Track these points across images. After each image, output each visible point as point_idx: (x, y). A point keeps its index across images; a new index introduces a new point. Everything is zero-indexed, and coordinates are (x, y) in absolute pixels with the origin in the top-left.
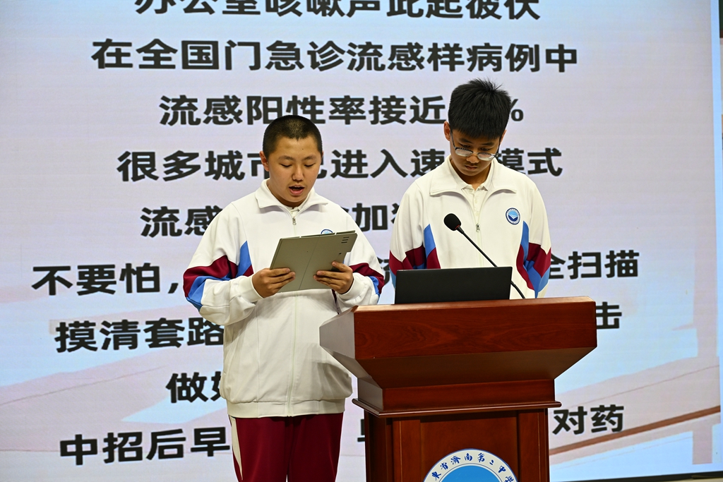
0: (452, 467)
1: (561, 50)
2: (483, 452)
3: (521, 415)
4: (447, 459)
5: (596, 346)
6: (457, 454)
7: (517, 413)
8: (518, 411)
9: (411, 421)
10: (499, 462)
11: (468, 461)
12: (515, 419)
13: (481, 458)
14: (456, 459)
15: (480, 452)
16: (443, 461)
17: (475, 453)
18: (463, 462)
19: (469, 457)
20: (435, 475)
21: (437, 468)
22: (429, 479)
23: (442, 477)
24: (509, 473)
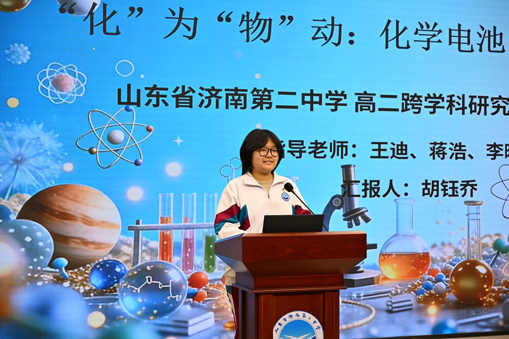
0: (289, 320)
2: (305, 313)
3: (326, 293)
4: (286, 316)
5: (366, 257)
6: (292, 313)
7: (323, 292)
8: (324, 291)
9: (268, 295)
10: (313, 318)
11: (297, 317)
12: (322, 295)
13: (304, 316)
14: (291, 316)
15: (303, 312)
16: (284, 317)
17: (301, 313)
18: (295, 318)
19: (298, 315)
20: (280, 324)
21: (281, 321)
22: (277, 326)
23: (283, 326)
24: (318, 324)
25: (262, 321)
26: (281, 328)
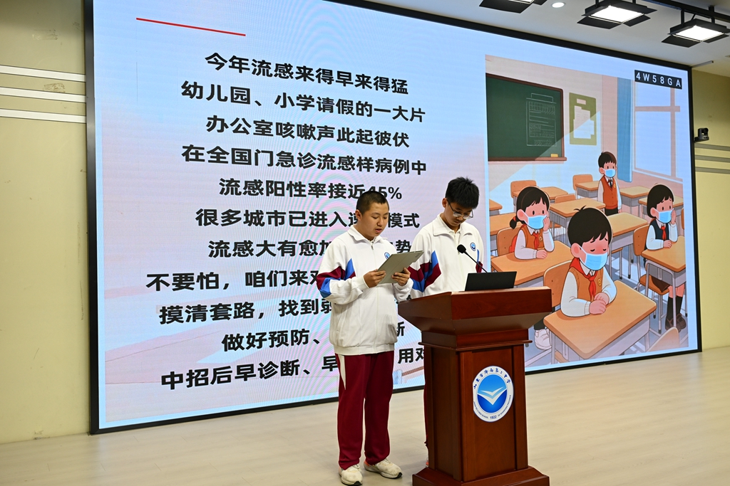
0: (485, 375)
1: (419, 163)
4: (483, 372)
6: (487, 369)
7: (512, 347)
10: (505, 373)
12: (511, 349)
13: (497, 371)
14: (486, 372)
16: (480, 373)
17: (494, 368)
18: (490, 373)
19: (492, 370)
20: (477, 380)
21: (478, 377)
22: (475, 382)
23: (480, 381)
24: (508, 378)
25: (463, 379)
26: (478, 384)
